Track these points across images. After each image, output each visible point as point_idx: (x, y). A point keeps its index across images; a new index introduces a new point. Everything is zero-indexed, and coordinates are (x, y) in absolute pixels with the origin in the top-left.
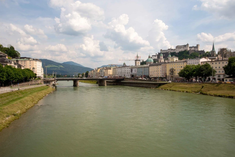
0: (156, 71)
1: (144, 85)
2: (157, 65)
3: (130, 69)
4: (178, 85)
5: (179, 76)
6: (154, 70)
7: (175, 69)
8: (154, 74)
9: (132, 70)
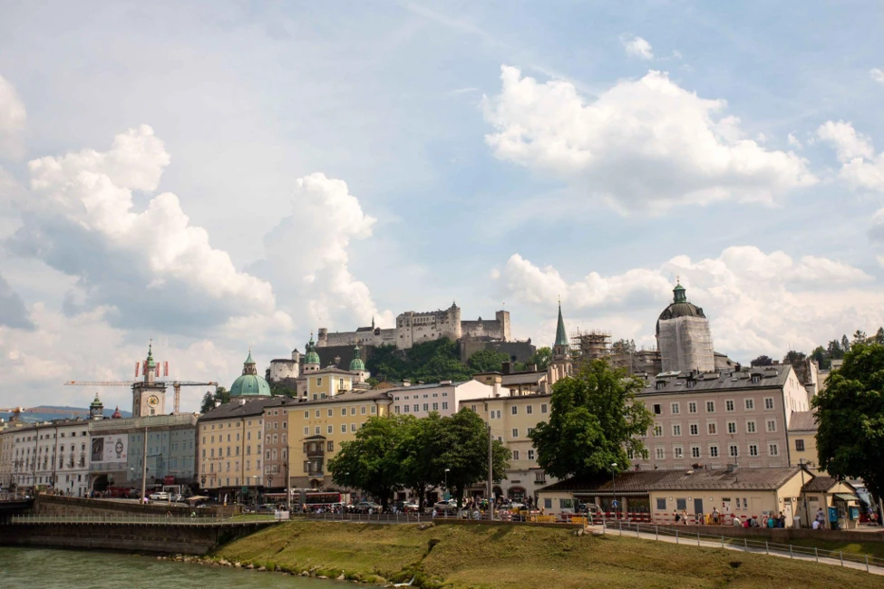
0: (233, 451)
1: (144, 539)
2: (242, 417)
3: (88, 441)
4: (318, 538)
5: (334, 477)
6: (225, 444)
7: (329, 437)
8: (225, 466)
9: (98, 446)
